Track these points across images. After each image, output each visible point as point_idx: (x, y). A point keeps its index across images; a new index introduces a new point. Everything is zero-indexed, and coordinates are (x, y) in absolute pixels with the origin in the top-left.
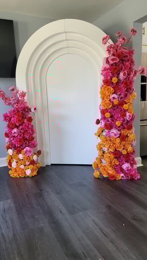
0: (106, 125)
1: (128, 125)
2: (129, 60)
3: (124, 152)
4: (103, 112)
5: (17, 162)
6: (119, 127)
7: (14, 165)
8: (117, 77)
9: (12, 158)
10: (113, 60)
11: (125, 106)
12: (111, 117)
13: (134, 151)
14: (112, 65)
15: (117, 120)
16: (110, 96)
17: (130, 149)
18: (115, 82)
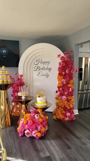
0: (60, 94)
1: (71, 94)
2: (70, 64)
3: (69, 108)
4: (59, 87)
5: (16, 109)
6: (66, 95)
7: (14, 110)
8: (65, 72)
9: (14, 107)
10: (62, 64)
11: (69, 85)
12: (63, 90)
13: (73, 108)
14: (62, 66)
15: (65, 92)
16: (61, 80)
17: (72, 106)
18: (64, 74)
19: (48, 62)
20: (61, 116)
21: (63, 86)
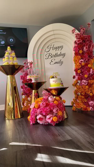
0: (78, 78)
1: (92, 77)
2: (88, 40)
3: (91, 94)
4: (76, 70)
5: (27, 102)
6: (87, 78)
7: (25, 104)
8: (83, 50)
9: (24, 100)
10: (78, 41)
12: (82, 72)
14: (79, 44)
15: (85, 74)
16: (79, 61)
18: (81, 53)
19: (61, 47)
20: (83, 106)
21: (81, 68)
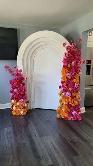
0: (64, 90)
1: (76, 90)
2: (77, 55)
3: (73, 105)
4: (63, 82)
6: (71, 91)
7: (14, 108)
8: (71, 64)
9: (13, 104)
10: (68, 55)
11: (74, 80)
12: (67, 85)
13: (79, 105)
14: (68, 58)
15: (69, 87)
16: (66, 74)
17: (77, 103)
18: (69, 67)
21: (67, 81)
